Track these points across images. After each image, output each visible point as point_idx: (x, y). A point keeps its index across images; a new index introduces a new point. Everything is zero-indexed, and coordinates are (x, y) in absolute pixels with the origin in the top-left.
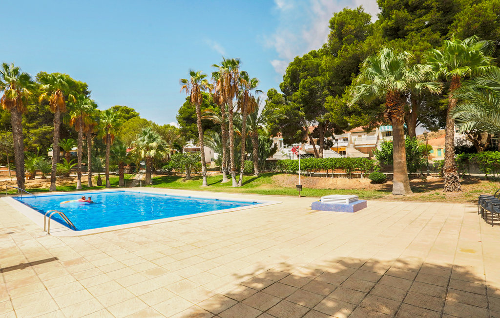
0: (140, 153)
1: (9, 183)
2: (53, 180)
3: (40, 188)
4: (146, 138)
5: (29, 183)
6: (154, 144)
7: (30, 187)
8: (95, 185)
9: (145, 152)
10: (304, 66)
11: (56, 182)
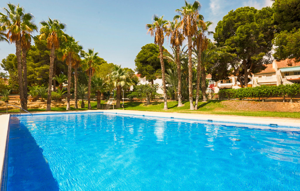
0: (113, 84)
1: (16, 104)
2: (49, 103)
3: (40, 108)
4: (117, 72)
5: (31, 104)
6: (124, 77)
7: (32, 107)
8: (79, 107)
9: (117, 83)
10: (239, 17)
11: (51, 104)
